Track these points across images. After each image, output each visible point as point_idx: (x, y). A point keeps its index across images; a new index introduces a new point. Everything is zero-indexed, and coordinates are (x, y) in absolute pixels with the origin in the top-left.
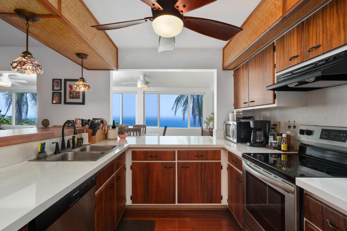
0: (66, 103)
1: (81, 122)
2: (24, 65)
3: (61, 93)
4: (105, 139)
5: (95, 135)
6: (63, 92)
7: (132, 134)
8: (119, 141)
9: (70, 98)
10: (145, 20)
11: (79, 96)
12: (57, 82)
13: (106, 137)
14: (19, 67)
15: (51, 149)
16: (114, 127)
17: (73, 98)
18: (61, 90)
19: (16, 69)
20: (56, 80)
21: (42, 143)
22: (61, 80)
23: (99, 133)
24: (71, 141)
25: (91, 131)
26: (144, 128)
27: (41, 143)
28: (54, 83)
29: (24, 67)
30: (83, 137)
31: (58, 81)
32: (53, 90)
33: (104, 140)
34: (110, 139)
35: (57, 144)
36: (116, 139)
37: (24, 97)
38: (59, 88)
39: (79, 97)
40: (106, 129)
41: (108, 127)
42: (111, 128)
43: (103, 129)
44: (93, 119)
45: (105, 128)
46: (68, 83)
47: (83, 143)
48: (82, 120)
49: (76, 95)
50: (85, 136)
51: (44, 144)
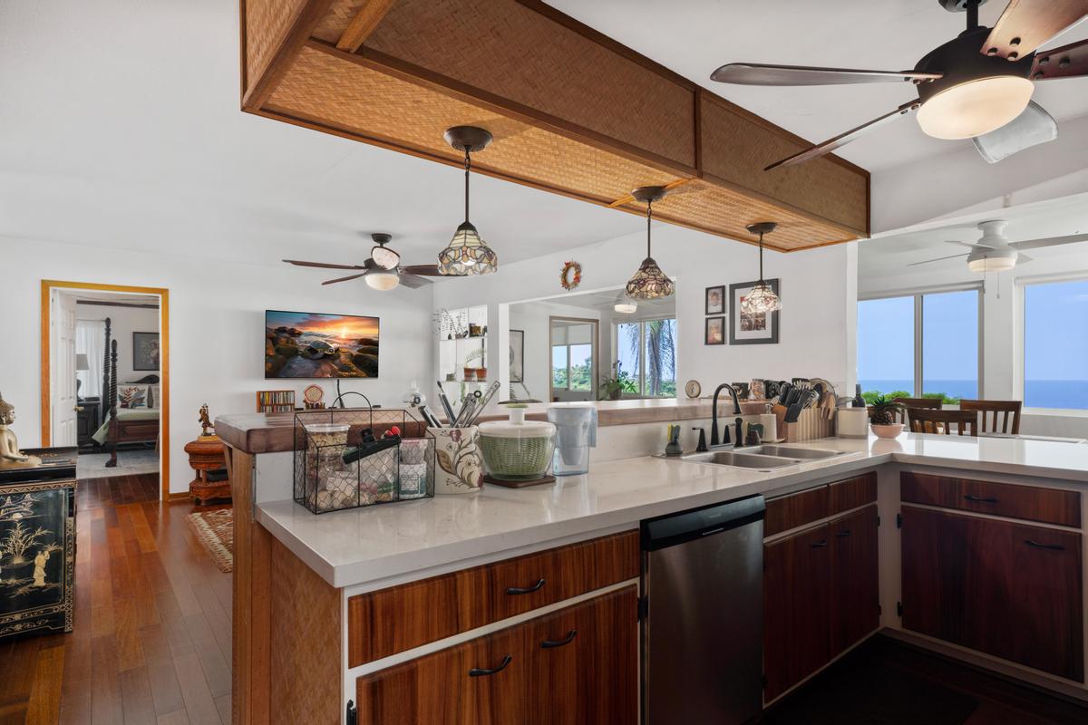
0: (734, 342)
1: (763, 386)
2: (643, 285)
3: (724, 318)
4: (830, 436)
5: (796, 421)
6: (727, 315)
7: (941, 430)
8: (876, 444)
9: (744, 328)
10: (899, 113)
11: (764, 322)
12: (715, 294)
13: (830, 429)
14: (637, 291)
15: (691, 441)
16: (858, 403)
17: (749, 328)
18: (723, 311)
19: (633, 294)
20: (714, 291)
21: (674, 426)
22: (723, 288)
23: (807, 416)
24: (732, 430)
25: (783, 409)
26: (1012, 414)
27: (672, 427)
28: (710, 297)
29: (643, 289)
30: (763, 424)
31: (719, 291)
32: (707, 313)
33: (826, 437)
34: (843, 437)
35: (702, 431)
36: (865, 437)
37: (666, 328)
38: (719, 308)
39: (763, 325)
40: (832, 407)
41: (840, 402)
42: (850, 405)
43: (823, 406)
44: (794, 380)
45: (827, 405)
46: (739, 293)
47: (761, 437)
48: (768, 384)
49: (757, 321)
50: (770, 421)
51: (678, 428)
